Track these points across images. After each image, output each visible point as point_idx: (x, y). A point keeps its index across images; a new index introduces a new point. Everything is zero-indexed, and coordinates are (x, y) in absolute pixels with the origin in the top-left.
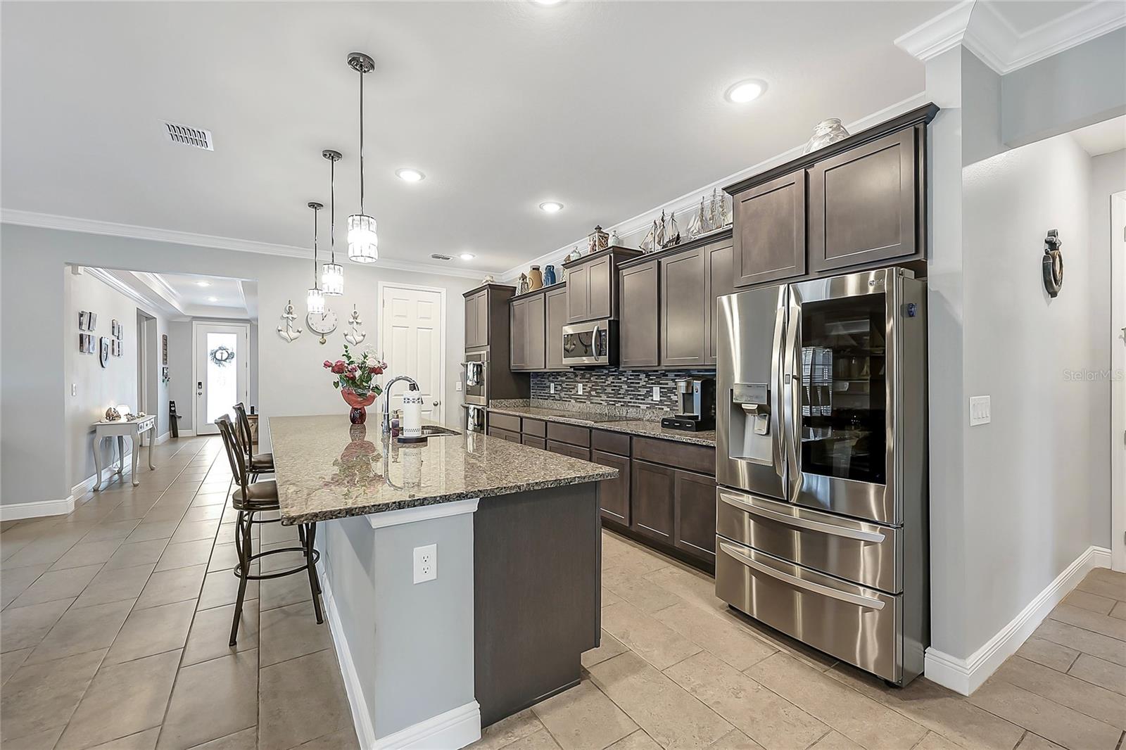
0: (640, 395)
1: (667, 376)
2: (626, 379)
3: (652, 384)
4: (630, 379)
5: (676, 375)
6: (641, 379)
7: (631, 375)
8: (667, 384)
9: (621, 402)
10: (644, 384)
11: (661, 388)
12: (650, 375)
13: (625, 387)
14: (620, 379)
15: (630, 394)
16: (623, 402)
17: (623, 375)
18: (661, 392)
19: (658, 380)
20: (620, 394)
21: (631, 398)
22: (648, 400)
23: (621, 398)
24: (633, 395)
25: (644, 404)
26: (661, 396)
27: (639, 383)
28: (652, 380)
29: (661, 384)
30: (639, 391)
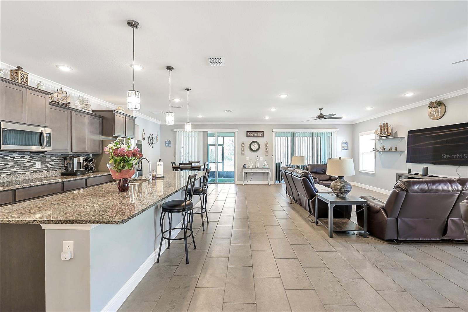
0: (26, 167)
1: (45, 156)
2: (12, 159)
3: (35, 160)
4: (17, 159)
5: (50, 156)
6: (26, 158)
7: (17, 156)
8: (45, 160)
9: (7, 173)
10: (29, 160)
11: (41, 162)
12: (33, 156)
13: (11, 163)
14: (7, 159)
15: (17, 167)
16: (9, 172)
17: (10, 156)
18: (41, 164)
19: (40, 158)
20: (7, 168)
21: (17, 170)
22: (33, 169)
23: (7, 170)
24: (18, 167)
25: (28, 171)
26: (41, 166)
27: (25, 161)
28: (35, 158)
29: (42, 160)
30: (25, 165)
